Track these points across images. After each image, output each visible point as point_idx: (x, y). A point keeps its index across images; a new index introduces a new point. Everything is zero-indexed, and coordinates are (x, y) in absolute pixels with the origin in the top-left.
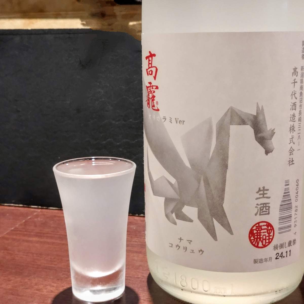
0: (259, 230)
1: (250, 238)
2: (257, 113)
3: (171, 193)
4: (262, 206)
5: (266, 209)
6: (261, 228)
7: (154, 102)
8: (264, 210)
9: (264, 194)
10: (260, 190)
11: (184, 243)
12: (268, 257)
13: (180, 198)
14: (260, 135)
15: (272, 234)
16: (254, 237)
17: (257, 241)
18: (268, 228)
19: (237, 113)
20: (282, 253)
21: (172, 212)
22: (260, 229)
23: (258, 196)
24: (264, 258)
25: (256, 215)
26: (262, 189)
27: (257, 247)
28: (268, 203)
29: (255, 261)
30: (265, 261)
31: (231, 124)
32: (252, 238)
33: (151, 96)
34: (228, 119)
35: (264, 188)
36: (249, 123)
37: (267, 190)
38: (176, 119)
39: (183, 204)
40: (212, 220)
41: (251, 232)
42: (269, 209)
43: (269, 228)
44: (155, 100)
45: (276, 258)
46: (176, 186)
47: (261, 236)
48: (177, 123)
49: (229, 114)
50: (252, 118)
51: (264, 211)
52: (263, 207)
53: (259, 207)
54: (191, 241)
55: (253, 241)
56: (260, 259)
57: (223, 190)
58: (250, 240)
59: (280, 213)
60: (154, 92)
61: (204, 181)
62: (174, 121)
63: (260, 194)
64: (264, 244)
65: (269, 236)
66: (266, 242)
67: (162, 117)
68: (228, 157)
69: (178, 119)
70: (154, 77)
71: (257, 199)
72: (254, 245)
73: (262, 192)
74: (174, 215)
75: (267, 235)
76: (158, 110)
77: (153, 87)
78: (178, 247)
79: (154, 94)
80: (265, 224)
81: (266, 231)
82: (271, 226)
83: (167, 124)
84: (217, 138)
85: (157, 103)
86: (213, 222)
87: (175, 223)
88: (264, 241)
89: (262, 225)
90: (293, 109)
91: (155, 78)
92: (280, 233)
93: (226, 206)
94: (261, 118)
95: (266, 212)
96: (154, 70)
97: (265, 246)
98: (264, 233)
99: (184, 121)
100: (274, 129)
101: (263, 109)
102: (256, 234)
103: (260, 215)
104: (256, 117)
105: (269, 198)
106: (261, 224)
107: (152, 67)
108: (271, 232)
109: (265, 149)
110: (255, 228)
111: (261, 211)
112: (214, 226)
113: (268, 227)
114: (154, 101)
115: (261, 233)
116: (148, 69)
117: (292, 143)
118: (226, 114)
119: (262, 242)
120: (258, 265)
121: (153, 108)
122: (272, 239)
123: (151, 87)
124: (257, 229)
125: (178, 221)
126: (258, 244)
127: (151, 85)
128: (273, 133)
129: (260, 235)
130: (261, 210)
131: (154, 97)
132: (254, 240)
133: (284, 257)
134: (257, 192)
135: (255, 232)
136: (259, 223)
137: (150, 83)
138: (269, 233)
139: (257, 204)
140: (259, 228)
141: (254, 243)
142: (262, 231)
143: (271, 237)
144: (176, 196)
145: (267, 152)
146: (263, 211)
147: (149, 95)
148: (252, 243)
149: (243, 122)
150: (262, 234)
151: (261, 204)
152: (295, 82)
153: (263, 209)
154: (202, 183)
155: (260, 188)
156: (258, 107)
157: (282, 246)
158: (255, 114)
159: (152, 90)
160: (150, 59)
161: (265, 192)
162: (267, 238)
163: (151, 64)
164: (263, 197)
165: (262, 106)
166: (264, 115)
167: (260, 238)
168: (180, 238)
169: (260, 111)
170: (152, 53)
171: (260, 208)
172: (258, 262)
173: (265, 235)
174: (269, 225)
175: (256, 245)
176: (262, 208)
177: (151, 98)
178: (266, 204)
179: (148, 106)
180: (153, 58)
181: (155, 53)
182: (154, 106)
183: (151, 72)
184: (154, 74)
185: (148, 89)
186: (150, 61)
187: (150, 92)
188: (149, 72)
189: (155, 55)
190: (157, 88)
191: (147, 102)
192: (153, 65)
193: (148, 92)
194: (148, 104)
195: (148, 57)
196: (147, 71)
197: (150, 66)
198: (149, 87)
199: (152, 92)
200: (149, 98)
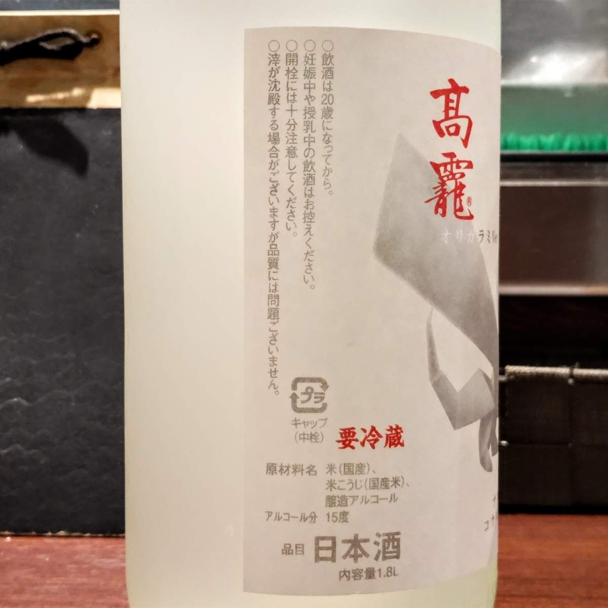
7: (461, 201)
33: (451, 185)
44: (465, 195)
60: (463, 175)
67: (478, 233)
70: (462, 139)
76: (471, 217)
77: (461, 164)
79: (462, 181)
85: (469, 200)
91: (465, 142)
96: (463, 123)
107: (457, 116)
114: (462, 198)
116: (442, 121)
121: (459, 214)
123: (454, 165)
127: (455, 160)
131: (462, 186)
137: (451, 155)
147: (443, 183)
159: (455, 171)
160: (453, 96)
163: (457, 109)
170: (461, 84)
177: (455, 191)
179: (440, 210)
180: (463, 95)
181: (468, 86)
182: (461, 209)
183: (452, 130)
184: (463, 133)
185: (442, 169)
186: (452, 101)
187: (447, 176)
188: (448, 128)
189: (466, 90)
190: (470, 165)
191: (434, 203)
192: (460, 114)
193: (441, 178)
194: (441, 206)
195: (446, 92)
196: (437, 124)
197: (452, 113)
198: (445, 165)
199: (457, 176)
200: (444, 191)
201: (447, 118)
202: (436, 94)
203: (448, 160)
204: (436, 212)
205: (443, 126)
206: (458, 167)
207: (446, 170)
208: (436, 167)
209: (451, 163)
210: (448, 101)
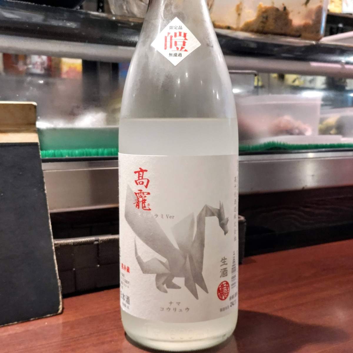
1: (218, 293)
3: (162, 269)
6: (223, 286)
7: (145, 204)
8: (225, 273)
10: (222, 260)
11: (174, 305)
12: (227, 306)
13: (170, 272)
15: (228, 290)
16: (220, 293)
19: (209, 208)
20: (233, 302)
21: (163, 284)
23: (222, 264)
24: (225, 307)
25: (221, 277)
26: (223, 259)
27: (222, 299)
28: (226, 268)
29: (221, 310)
30: (226, 309)
31: (206, 216)
32: (219, 294)
33: (141, 199)
34: (204, 213)
35: (224, 258)
36: (216, 214)
37: (226, 259)
38: (167, 215)
39: (173, 276)
41: (219, 290)
42: (227, 272)
43: (227, 285)
44: (147, 203)
45: (231, 306)
46: (167, 263)
47: (224, 292)
48: (167, 218)
49: (205, 210)
50: (217, 211)
52: (224, 271)
53: (222, 271)
54: (180, 303)
56: (223, 308)
57: (202, 262)
58: (218, 295)
59: (232, 274)
60: (145, 197)
61: (189, 257)
62: (165, 216)
63: (223, 262)
65: (228, 291)
66: (226, 296)
67: (154, 215)
69: (169, 215)
70: (145, 186)
71: (221, 266)
72: (220, 299)
73: (223, 261)
74: (165, 286)
76: (150, 210)
77: (144, 193)
78: (168, 310)
79: (145, 198)
80: (225, 283)
81: (225, 287)
83: (159, 220)
84: (198, 226)
85: (149, 205)
86: (195, 286)
87: (166, 292)
91: (146, 187)
92: (232, 288)
93: (204, 274)
94: (222, 210)
96: (145, 181)
97: (225, 298)
98: (225, 289)
99: (173, 217)
101: (223, 205)
103: (223, 276)
104: (219, 210)
105: (227, 264)
107: (142, 179)
109: (224, 231)
110: (220, 286)
112: (196, 289)
114: (145, 203)
115: (223, 289)
116: (138, 180)
118: (203, 210)
119: (224, 296)
120: (223, 312)
121: (144, 208)
123: (142, 194)
125: (168, 290)
126: (222, 298)
127: (142, 192)
128: (228, 220)
129: (223, 291)
130: (223, 273)
131: (145, 200)
132: (220, 295)
133: (234, 304)
134: (221, 261)
135: (220, 289)
136: (222, 283)
137: (141, 190)
138: (227, 289)
143: (228, 292)
144: (167, 271)
145: (225, 233)
147: (138, 199)
148: (219, 297)
149: (213, 214)
151: (223, 269)
152: (236, 186)
154: (188, 259)
155: (222, 258)
156: (220, 204)
157: (233, 297)
158: (219, 208)
159: (142, 195)
160: (141, 173)
161: (225, 260)
162: (227, 292)
163: (142, 177)
164: (224, 264)
165: (222, 203)
166: (223, 209)
167: (223, 293)
168: (170, 302)
169: (221, 207)
170: (144, 168)
171: (223, 271)
173: (225, 291)
174: (227, 283)
177: (142, 201)
179: (137, 207)
180: (145, 173)
181: (147, 169)
182: (145, 207)
183: (141, 183)
184: (145, 184)
185: (138, 195)
186: (141, 174)
187: (140, 197)
188: (139, 182)
189: (146, 171)
190: (149, 194)
191: (135, 204)
192: (144, 178)
193: (137, 197)
194: (138, 205)
195: (138, 172)
196: (136, 181)
197: (141, 178)
198: (139, 193)
199: (143, 197)
200: (138, 201)
201: (139, 179)
202: (135, 172)
203: (140, 192)
204: (136, 207)
205: (138, 182)
206: (143, 194)
207: (139, 195)
208: (136, 194)
209: (141, 193)
210: (139, 174)
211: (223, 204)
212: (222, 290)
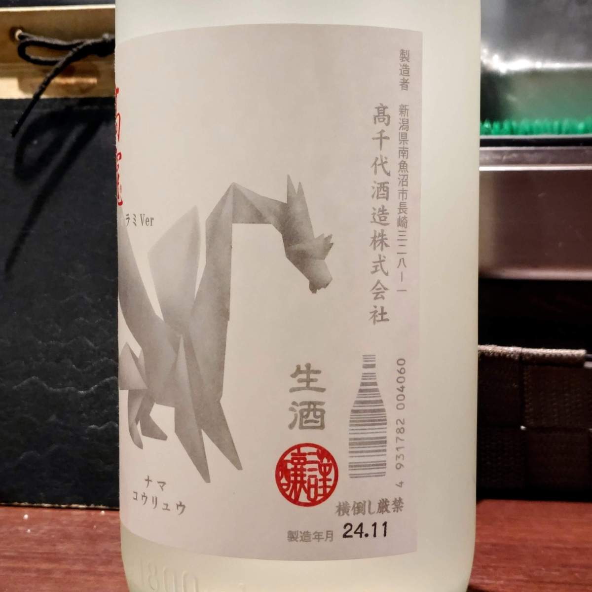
0: (299, 463)
1: (278, 479)
2: (289, 198)
4: (306, 407)
5: (315, 416)
6: (305, 459)
8: (312, 417)
9: (309, 381)
10: (299, 371)
12: (322, 529)
13: (147, 388)
14: (297, 247)
16: (288, 479)
17: (294, 487)
18: (322, 461)
19: (245, 197)
20: (361, 525)
21: (137, 420)
22: (302, 461)
23: (294, 383)
24: (312, 531)
25: (291, 426)
26: (303, 368)
27: (296, 501)
28: (320, 403)
29: (292, 536)
30: (315, 538)
31: (235, 221)
32: (284, 481)
34: (228, 210)
35: (308, 366)
36: (272, 218)
37: (318, 372)
38: (141, 215)
39: (152, 401)
40: (200, 433)
41: (281, 466)
42: (322, 417)
43: (325, 461)
45: (345, 536)
46: (142, 362)
47: (306, 479)
48: (142, 224)
49: (230, 198)
50: (278, 208)
51: (311, 421)
52: (309, 411)
53: (298, 409)
54: (164, 483)
55: (285, 487)
56: (303, 532)
57: (221, 367)
58: (280, 485)
59: (353, 430)
61: (185, 346)
62: (139, 220)
63: (300, 381)
64: (312, 496)
65: (325, 480)
66: (316, 495)
68: (229, 294)
69: (144, 214)
71: (293, 390)
72: (288, 498)
73: (304, 376)
75: (320, 477)
76: (122, 202)
78: (144, 499)
80: (314, 450)
81: (316, 466)
82: (330, 457)
83: (130, 229)
84: (208, 253)
85: (121, 188)
86: (202, 439)
87: (141, 446)
88: (312, 490)
89: (307, 452)
90: (380, 196)
92: (353, 476)
94: (297, 208)
95: (316, 422)
96: (118, 121)
97: (313, 503)
98: (311, 472)
99: (152, 219)
100: (330, 237)
101: (301, 191)
102: (292, 472)
103: (301, 427)
104: (286, 208)
105: (323, 390)
106: (303, 450)
108: (330, 470)
109: (309, 278)
110: (289, 457)
111: (304, 420)
112: (203, 448)
113: (321, 457)
115: (305, 470)
117: (380, 273)
118: (223, 201)
119: (308, 492)
120: (298, 545)
122: (333, 488)
124: (296, 461)
126: (297, 496)
128: (327, 245)
129: (303, 476)
130: (302, 416)
131: (118, 176)
132: (288, 485)
133: (367, 535)
134: (294, 376)
135: (290, 466)
136: (298, 447)
138: (325, 474)
139: (294, 403)
140: (299, 459)
141: (288, 493)
142: (307, 466)
143: (330, 483)
144: (141, 384)
145: (314, 287)
146: (308, 419)
148: (283, 492)
149: (258, 218)
150: (308, 473)
151: (303, 403)
152: (382, 138)
153: (307, 416)
154: (182, 351)
155: (298, 367)
156: (290, 185)
157: (359, 508)
158: (285, 201)
161: (312, 376)
162: (320, 484)
164: (308, 388)
165: (300, 184)
166: (304, 203)
167: (302, 482)
169: (295, 195)
171: (301, 412)
172: (298, 540)
173: (315, 476)
174: (323, 453)
175: (293, 497)
176: (305, 413)
178: (314, 403)
182: (119, 196)
190: (120, 156)
211: (304, 188)
212: (295, 469)
